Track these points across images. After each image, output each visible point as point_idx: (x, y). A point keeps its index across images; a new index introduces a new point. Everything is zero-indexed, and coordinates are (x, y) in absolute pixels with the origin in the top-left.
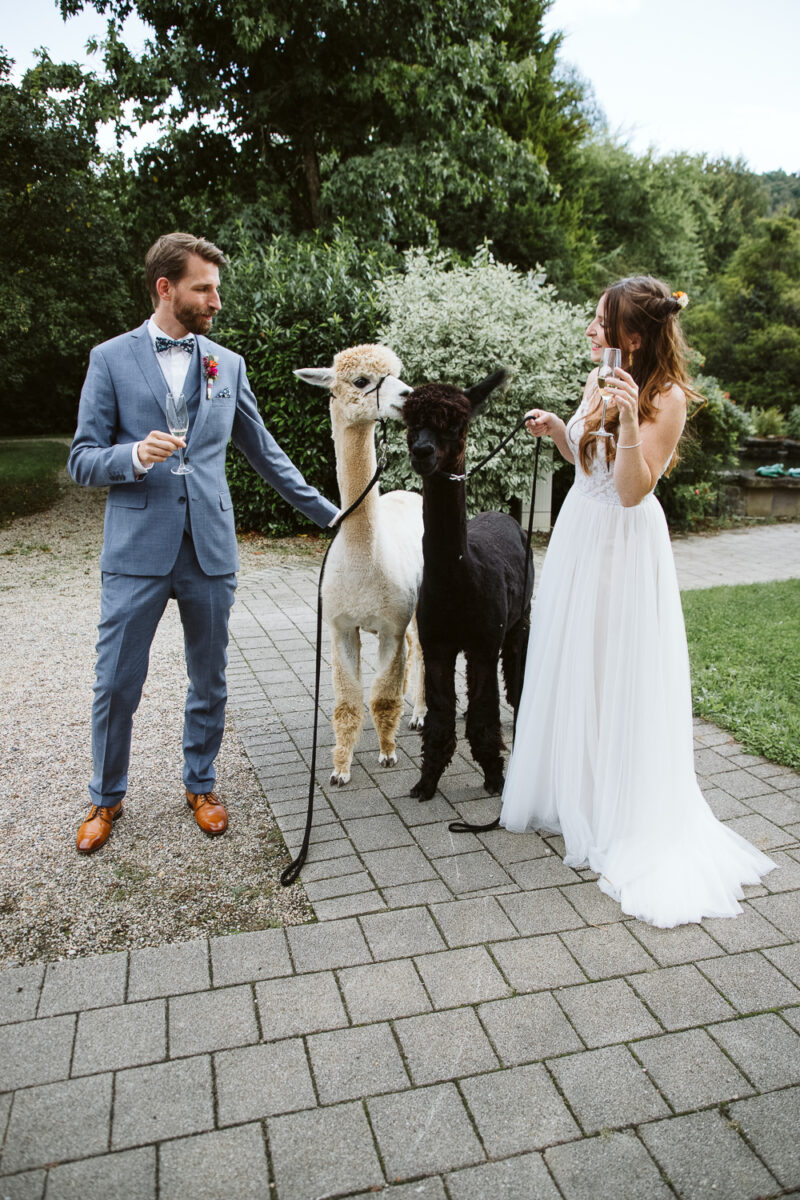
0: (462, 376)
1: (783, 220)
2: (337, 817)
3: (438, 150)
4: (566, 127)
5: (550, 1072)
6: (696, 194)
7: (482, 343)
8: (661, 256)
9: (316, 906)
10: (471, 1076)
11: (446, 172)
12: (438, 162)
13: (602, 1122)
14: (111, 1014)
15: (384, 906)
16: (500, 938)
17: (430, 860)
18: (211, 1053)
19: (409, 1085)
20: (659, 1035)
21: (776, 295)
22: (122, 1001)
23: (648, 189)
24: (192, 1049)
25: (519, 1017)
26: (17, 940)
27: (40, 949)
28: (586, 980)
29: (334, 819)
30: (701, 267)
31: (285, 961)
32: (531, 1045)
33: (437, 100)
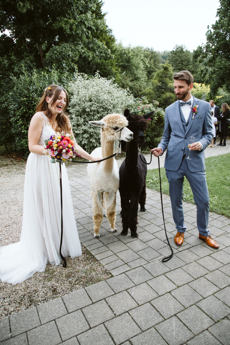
0: (96, 110)
1: (167, 65)
2: (104, 244)
3: (80, 45)
4: (110, 38)
5: (198, 307)
6: (142, 58)
7: (101, 101)
8: (135, 74)
9: (111, 272)
10: (179, 313)
11: (83, 51)
12: (80, 48)
13: (218, 318)
14: (66, 318)
15: (130, 268)
16: (166, 272)
17: (136, 253)
18: (103, 323)
19: (164, 319)
20: (219, 291)
21: (166, 85)
22: (67, 313)
23: (131, 56)
24: (97, 323)
25: (182, 293)
26: (21, 300)
27: (31, 302)
28: (194, 279)
29: (102, 245)
30: (146, 77)
31: (110, 290)
32: (190, 300)
33: (79, 30)
